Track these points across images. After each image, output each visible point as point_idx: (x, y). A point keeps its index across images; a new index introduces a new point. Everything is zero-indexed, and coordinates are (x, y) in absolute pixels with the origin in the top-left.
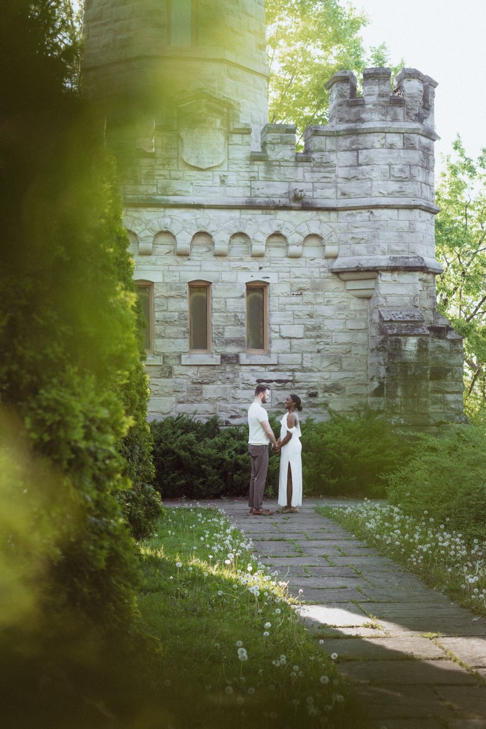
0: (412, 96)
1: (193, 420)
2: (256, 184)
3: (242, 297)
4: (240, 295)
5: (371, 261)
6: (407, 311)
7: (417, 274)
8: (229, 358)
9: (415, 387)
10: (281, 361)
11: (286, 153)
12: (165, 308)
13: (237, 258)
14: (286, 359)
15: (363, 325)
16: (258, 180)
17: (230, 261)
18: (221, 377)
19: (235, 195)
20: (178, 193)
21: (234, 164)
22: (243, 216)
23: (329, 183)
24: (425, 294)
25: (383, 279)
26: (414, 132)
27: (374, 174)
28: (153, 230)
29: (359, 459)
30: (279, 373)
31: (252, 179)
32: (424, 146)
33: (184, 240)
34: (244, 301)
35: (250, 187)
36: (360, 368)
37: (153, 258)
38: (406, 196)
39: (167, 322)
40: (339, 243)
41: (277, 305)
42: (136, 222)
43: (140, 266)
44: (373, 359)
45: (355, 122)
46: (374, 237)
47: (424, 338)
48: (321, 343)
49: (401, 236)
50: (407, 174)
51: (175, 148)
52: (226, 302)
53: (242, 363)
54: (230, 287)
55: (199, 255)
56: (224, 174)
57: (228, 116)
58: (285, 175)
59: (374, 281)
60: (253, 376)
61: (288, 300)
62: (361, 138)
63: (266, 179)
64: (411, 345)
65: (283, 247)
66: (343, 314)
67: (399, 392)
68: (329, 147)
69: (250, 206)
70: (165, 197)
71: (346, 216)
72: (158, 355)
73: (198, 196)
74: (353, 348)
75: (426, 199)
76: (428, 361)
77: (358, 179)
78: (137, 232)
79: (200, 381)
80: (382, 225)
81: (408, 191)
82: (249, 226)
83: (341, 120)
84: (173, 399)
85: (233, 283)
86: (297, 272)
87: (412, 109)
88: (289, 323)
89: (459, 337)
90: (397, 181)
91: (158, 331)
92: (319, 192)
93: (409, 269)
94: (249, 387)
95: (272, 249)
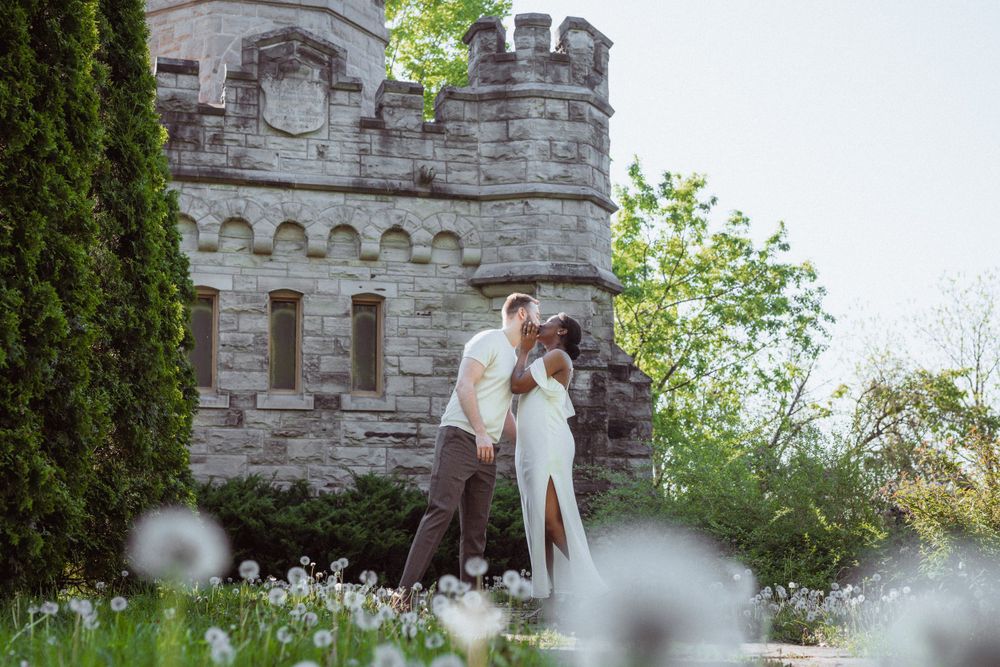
0: (578, 52)
1: (271, 486)
2: (369, 160)
3: (347, 315)
4: (344, 312)
5: (526, 269)
7: (589, 288)
8: (327, 400)
9: (589, 440)
10: (400, 407)
11: (406, 120)
12: (236, 328)
13: (340, 261)
14: (409, 403)
16: (371, 154)
17: (330, 264)
18: (314, 428)
19: (338, 172)
20: (257, 165)
21: (338, 131)
22: (348, 203)
23: (469, 163)
24: (599, 320)
25: (543, 294)
26: (583, 98)
27: (530, 152)
28: (220, 216)
30: (398, 423)
31: (363, 152)
32: (595, 120)
33: (264, 231)
34: (349, 321)
35: (359, 163)
37: (218, 256)
38: (572, 183)
39: (237, 347)
40: (483, 244)
41: (395, 328)
42: (195, 202)
43: (199, 267)
45: (504, 83)
46: (531, 236)
47: (600, 373)
49: (566, 236)
50: (575, 154)
51: (254, 105)
52: (323, 322)
53: (344, 408)
54: (330, 300)
55: (285, 254)
56: (323, 143)
57: (330, 65)
58: (408, 149)
60: (360, 427)
61: (411, 321)
62: (512, 104)
63: (383, 154)
64: (582, 382)
65: (406, 249)
68: (468, 115)
69: (358, 189)
70: (239, 171)
71: (492, 208)
72: (222, 394)
73: (287, 172)
75: (598, 189)
76: (605, 404)
77: (507, 159)
78: (196, 218)
79: (284, 432)
80: (541, 221)
81: (576, 176)
82: (357, 217)
83: (485, 80)
84: (244, 458)
85: (334, 296)
86: (424, 283)
87: (582, 70)
88: (412, 354)
89: (645, 380)
90: (561, 163)
91: (223, 360)
92: (454, 175)
93: (578, 281)
94: (355, 442)
95: (389, 250)
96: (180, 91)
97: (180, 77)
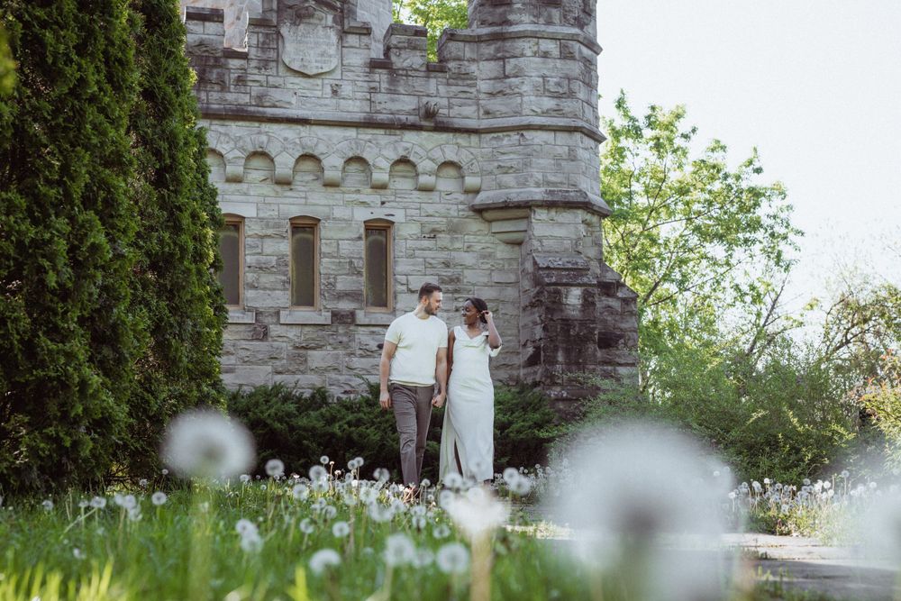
1: (294, 393)
2: (379, 97)
3: (360, 238)
4: (357, 236)
5: (522, 195)
6: (568, 257)
7: (580, 212)
8: (342, 316)
9: (580, 351)
11: (413, 60)
12: (260, 251)
13: (353, 189)
15: (512, 278)
16: (380, 92)
17: (344, 193)
18: (331, 341)
19: (351, 109)
20: (277, 103)
21: (350, 71)
22: (360, 136)
23: (469, 99)
24: (589, 240)
25: (538, 217)
26: (573, 38)
27: (524, 88)
28: (244, 150)
29: (511, 435)
31: (373, 90)
32: (585, 58)
33: (284, 164)
34: (362, 245)
35: (370, 100)
36: (509, 332)
37: (244, 186)
38: (564, 115)
39: (261, 268)
40: (483, 173)
41: (404, 250)
42: (222, 138)
43: (226, 197)
44: (526, 319)
45: (500, 25)
46: (526, 165)
47: (590, 289)
48: (460, 300)
49: (559, 165)
50: (566, 89)
51: (274, 49)
52: (338, 244)
53: (358, 323)
54: (344, 225)
55: (304, 184)
56: (337, 82)
57: (342, 11)
58: (414, 87)
59: (525, 221)
60: (373, 339)
61: (418, 244)
62: (508, 44)
63: (390, 92)
64: (574, 297)
65: (412, 178)
66: (487, 263)
67: (560, 357)
68: (468, 55)
69: (369, 124)
70: (261, 109)
71: (491, 140)
72: (249, 311)
73: (304, 109)
74: (501, 306)
75: (587, 121)
76: (595, 317)
77: (505, 95)
78: (223, 152)
79: (304, 345)
80: (535, 150)
81: (567, 110)
82: (368, 149)
83: (483, 23)
84: (269, 368)
85: (348, 221)
86: (430, 209)
87: (570, 11)
88: (419, 273)
89: (631, 295)
90: (553, 97)
91: (250, 280)
92: (456, 110)
93: (570, 205)
94: (369, 353)
95: (397, 179)
96: (207, 36)
97: (207, 24)
